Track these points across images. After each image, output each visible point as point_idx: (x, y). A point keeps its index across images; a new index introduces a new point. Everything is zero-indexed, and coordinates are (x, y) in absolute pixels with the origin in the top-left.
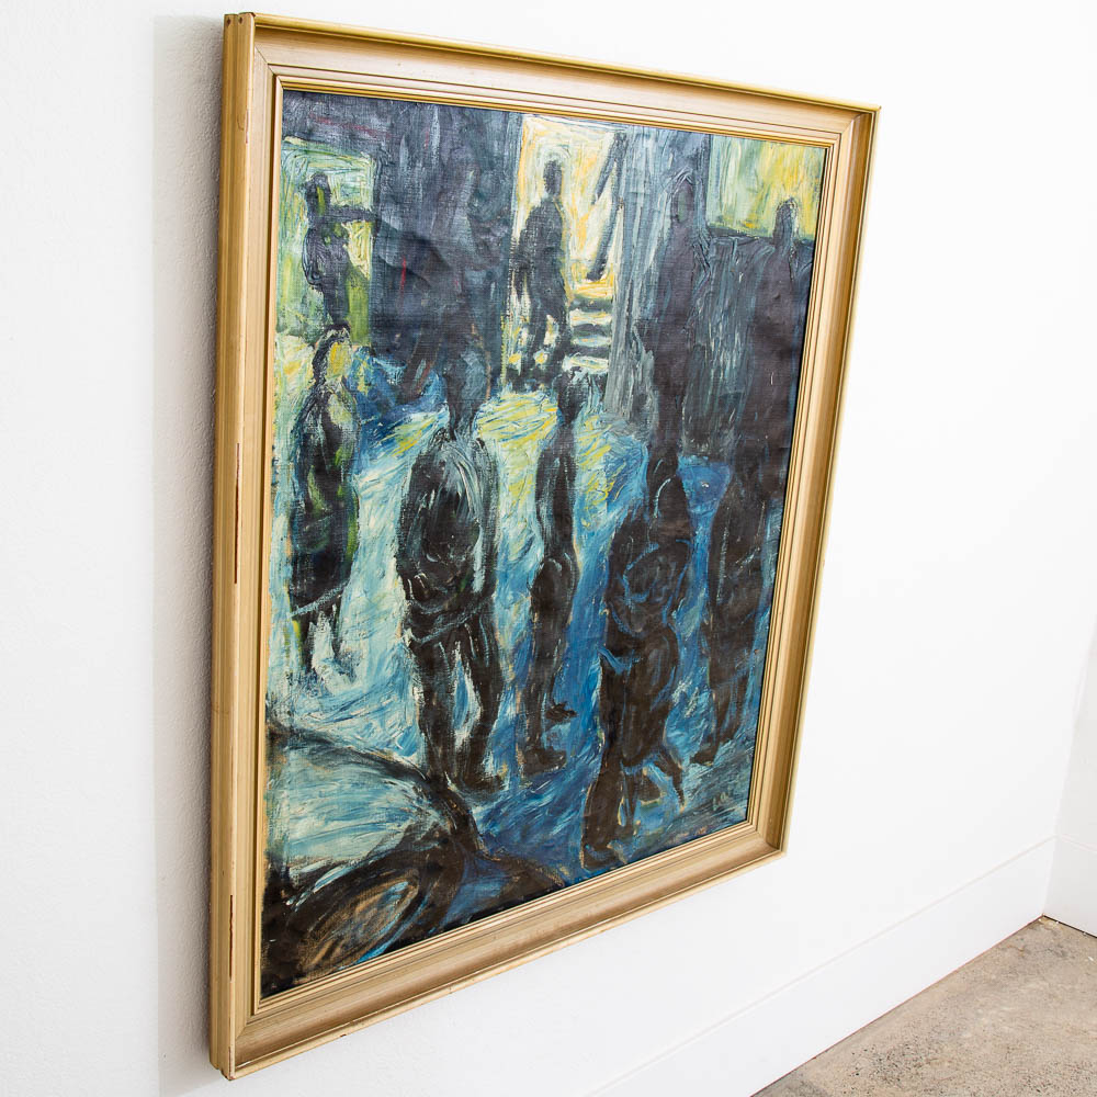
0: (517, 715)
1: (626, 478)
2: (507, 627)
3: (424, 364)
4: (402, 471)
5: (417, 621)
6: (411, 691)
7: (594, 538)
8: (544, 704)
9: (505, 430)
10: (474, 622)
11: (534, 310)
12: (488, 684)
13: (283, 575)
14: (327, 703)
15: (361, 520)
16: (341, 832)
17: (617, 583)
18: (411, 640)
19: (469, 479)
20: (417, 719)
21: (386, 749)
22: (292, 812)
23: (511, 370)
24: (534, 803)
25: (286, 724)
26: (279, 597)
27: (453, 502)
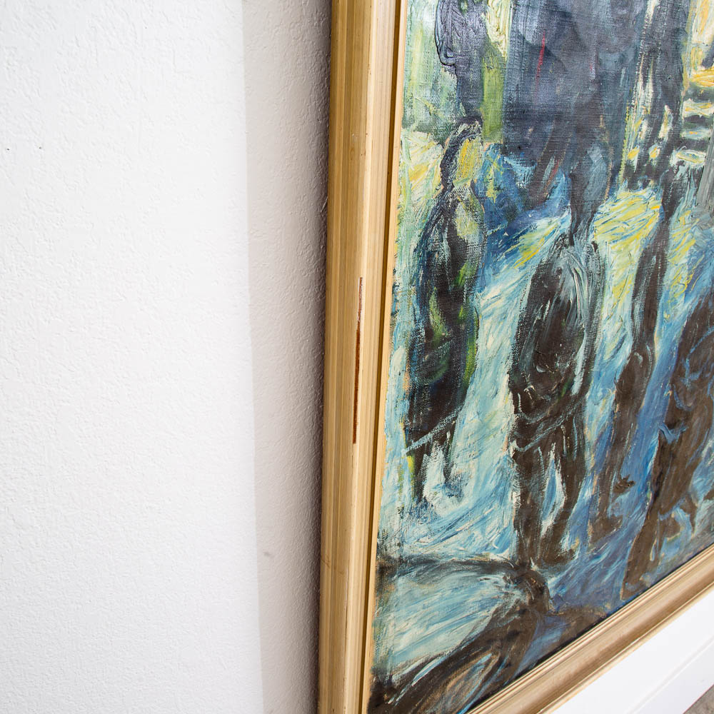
0: (592, 496)
1: (702, 270)
2: (594, 421)
3: (552, 163)
4: (521, 283)
5: (523, 432)
6: (509, 495)
7: (670, 329)
8: (613, 481)
9: (617, 231)
10: (568, 424)
11: (655, 100)
12: (573, 476)
13: (399, 412)
14: (435, 526)
15: (480, 342)
16: (439, 632)
17: (681, 366)
18: (515, 450)
19: (581, 285)
20: (513, 520)
21: (484, 553)
22: (397, 629)
23: (628, 166)
24: (594, 562)
25: (396, 556)
26: (394, 435)
27: (565, 310)
